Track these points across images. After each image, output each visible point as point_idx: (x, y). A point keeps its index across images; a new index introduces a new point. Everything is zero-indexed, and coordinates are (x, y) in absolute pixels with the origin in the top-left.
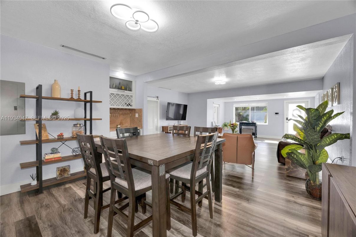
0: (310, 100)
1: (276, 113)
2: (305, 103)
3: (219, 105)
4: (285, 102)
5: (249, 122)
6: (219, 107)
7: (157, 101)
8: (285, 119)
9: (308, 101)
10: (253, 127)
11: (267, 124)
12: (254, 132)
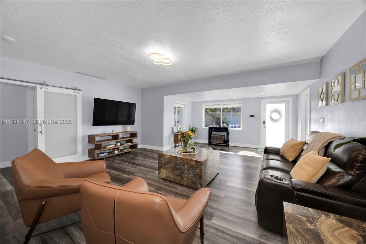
0: (292, 98)
1: (252, 116)
2: (285, 103)
3: (184, 105)
4: (262, 101)
5: (220, 126)
6: (184, 107)
7: (76, 96)
8: (262, 123)
9: (289, 100)
10: (225, 134)
11: (241, 129)
12: (226, 139)
